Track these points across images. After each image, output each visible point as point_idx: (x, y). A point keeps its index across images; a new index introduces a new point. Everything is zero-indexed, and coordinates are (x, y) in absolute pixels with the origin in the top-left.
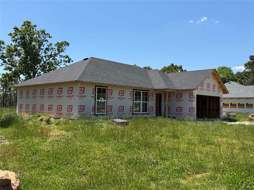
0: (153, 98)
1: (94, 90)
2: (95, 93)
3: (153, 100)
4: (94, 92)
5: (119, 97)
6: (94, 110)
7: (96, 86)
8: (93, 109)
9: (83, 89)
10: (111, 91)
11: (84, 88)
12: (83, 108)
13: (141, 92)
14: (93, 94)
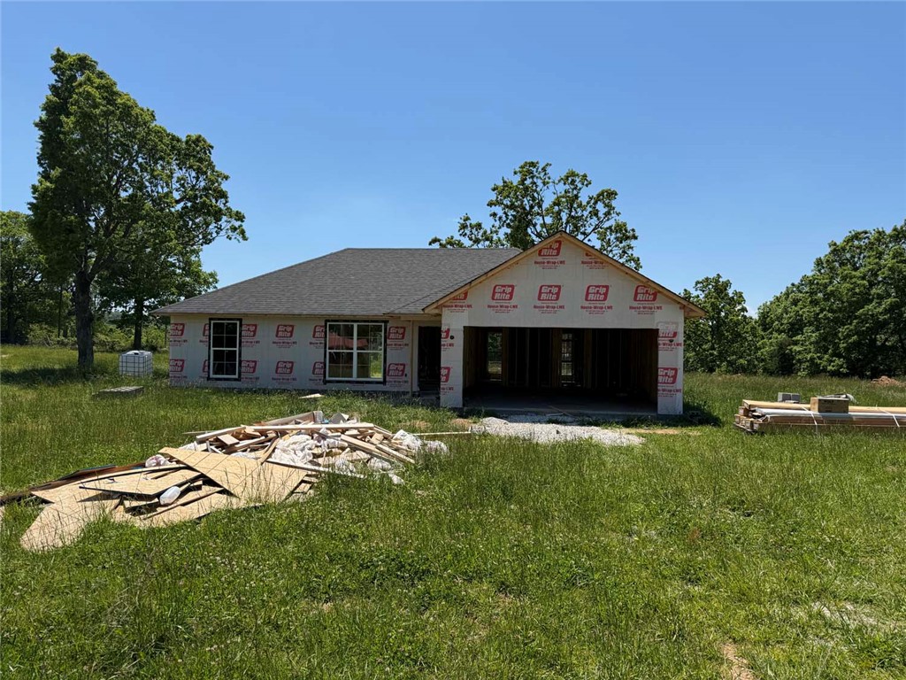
0: (405, 341)
1: (207, 328)
2: (210, 333)
3: (406, 345)
4: (207, 333)
5: (276, 340)
6: (207, 368)
7: (210, 319)
8: (204, 366)
9: (180, 327)
10: (252, 328)
11: (183, 325)
12: (180, 363)
13: (353, 326)
14: (204, 335)
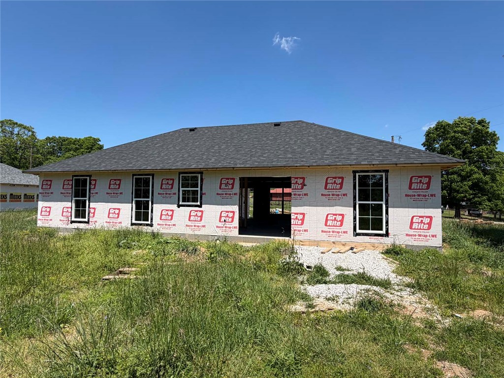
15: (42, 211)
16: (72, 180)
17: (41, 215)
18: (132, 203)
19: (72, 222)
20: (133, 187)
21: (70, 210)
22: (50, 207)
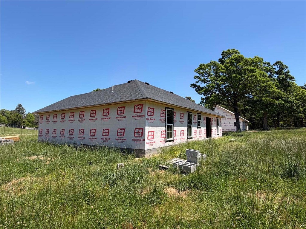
15: (148, 135)
16: (166, 110)
17: (148, 139)
18: (187, 127)
19: (167, 141)
20: (187, 118)
21: (165, 132)
22: (153, 132)
